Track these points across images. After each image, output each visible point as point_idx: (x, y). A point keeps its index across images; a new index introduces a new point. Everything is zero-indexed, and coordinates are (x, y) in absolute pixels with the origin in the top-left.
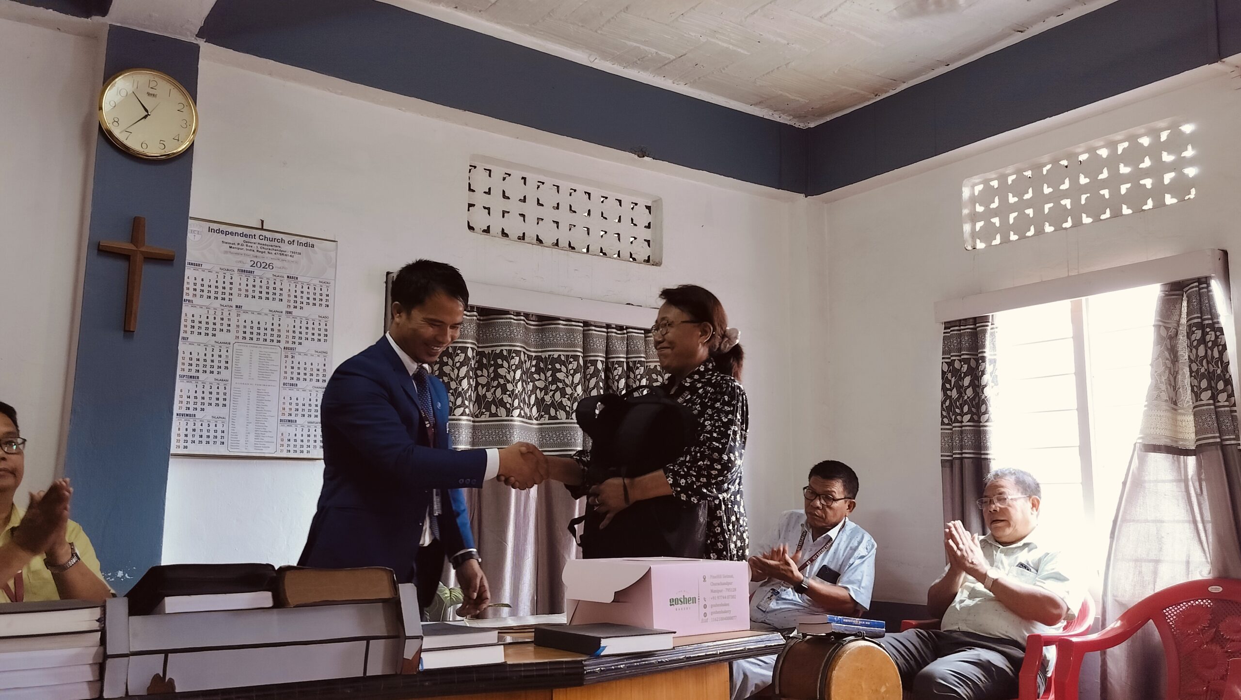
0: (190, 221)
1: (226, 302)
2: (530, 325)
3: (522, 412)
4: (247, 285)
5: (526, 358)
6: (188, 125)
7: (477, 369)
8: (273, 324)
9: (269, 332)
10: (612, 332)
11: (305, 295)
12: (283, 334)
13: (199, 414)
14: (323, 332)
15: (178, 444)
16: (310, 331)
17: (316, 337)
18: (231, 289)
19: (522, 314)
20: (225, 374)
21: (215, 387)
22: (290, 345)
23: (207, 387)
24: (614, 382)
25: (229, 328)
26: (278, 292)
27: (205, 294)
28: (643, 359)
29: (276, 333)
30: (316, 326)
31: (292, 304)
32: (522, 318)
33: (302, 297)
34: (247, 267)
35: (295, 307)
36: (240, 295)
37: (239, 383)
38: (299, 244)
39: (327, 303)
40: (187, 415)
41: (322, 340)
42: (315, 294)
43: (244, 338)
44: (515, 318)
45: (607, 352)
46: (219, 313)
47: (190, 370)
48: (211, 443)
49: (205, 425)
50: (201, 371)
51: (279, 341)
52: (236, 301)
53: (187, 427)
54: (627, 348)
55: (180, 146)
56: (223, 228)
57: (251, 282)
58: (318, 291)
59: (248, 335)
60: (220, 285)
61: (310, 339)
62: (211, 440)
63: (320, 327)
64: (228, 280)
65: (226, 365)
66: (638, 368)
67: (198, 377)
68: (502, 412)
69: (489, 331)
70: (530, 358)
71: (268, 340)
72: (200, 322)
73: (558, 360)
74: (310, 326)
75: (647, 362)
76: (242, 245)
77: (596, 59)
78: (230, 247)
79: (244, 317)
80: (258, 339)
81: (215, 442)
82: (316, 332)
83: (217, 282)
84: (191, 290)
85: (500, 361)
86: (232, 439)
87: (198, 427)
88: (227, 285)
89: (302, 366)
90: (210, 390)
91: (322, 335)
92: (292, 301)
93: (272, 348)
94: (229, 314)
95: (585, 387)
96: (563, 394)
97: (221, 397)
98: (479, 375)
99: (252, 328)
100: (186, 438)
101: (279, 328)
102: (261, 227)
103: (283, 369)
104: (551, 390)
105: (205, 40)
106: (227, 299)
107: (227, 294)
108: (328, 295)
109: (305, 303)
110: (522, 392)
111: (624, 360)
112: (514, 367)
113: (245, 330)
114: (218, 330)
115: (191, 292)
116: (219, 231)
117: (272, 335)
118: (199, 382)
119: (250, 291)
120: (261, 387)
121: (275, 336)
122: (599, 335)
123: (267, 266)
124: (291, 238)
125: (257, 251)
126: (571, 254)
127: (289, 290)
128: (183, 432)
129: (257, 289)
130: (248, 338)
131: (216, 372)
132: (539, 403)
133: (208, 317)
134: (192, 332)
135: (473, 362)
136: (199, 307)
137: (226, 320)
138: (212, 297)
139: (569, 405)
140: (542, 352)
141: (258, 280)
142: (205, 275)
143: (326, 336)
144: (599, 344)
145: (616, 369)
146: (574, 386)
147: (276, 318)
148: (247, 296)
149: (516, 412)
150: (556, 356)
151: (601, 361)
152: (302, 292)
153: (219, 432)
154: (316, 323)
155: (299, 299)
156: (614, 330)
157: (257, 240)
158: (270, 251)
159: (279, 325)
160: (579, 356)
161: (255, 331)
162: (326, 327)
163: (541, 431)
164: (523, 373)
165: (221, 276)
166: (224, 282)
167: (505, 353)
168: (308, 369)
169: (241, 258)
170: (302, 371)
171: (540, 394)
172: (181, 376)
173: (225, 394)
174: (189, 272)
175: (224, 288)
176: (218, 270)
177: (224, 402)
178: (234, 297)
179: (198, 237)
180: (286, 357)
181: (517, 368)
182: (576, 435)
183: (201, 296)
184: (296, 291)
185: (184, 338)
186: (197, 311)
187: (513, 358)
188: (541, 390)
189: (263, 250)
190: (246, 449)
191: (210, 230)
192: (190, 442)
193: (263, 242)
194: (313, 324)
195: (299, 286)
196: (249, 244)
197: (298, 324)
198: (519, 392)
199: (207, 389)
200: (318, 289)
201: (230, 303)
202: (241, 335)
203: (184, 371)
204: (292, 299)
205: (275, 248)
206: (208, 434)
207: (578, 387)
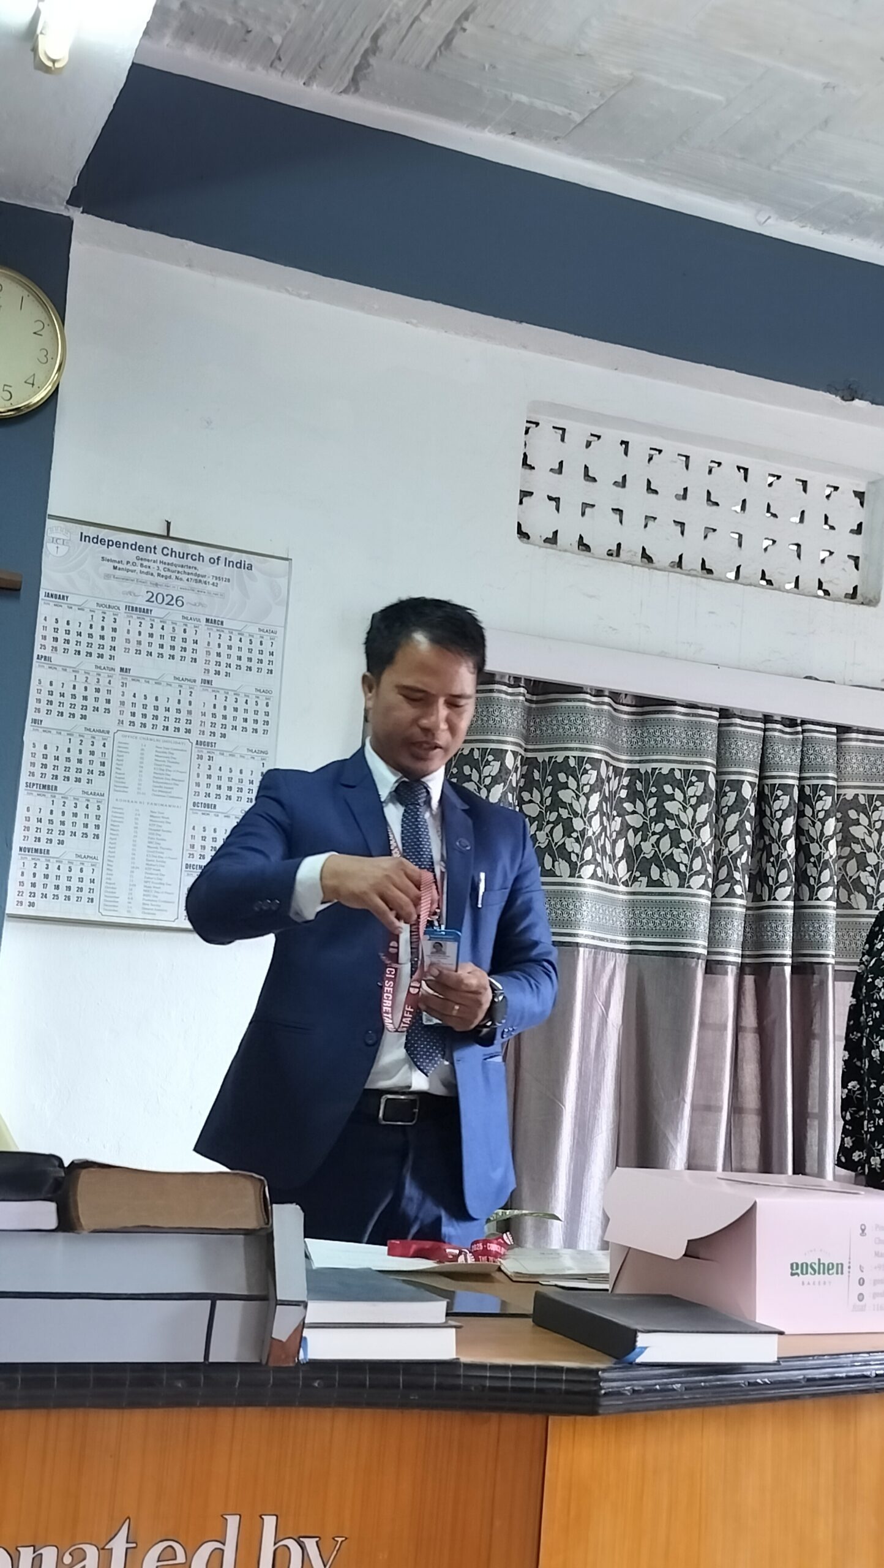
0: (49, 523)
1: (105, 662)
2: (621, 712)
3: (599, 870)
4: (140, 633)
5: (611, 773)
6: (49, 359)
7: (522, 789)
8: (179, 702)
9: (172, 714)
10: (775, 730)
11: (235, 652)
12: (196, 718)
13: (55, 850)
14: (261, 717)
15: (20, 899)
16: (241, 715)
17: (250, 725)
18: (113, 639)
19: (607, 693)
20: (99, 784)
21: (82, 805)
22: (206, 738)
23: (70, 803)
24: (772, 823)
25: (108, 706)
26: (190, 645)
27: (72, 647)
28: (831, 782)
29: (183, 716)
30: (251, 707)
31: (212, 668)
32: (606, 699)
33: (229, 656)
34: (141, 603)
35: (218, 673)
36: (127, 650)
37: (121, 800)
38: (228, 563)
39: (270, 667)
40: (36, 851)
41: (260, 731)
42: (250, 650)
43: (132, 723)
44: (594, 699)
45: (762, 767)
46: (93, 680)
47: (43, 775)
48: (73, 899)
49: (64, 868)
50: (61, 778)
51: (188, 731)
52: (122, 659)
53: (35, 870)
54: (802, 760)
55: (36, 393)
56: (103, 534)
57: (146, 629)
58: (256, 646)
59: (138, 719)
60: (96, 631)
61: (239, 728)
62: (73, 893)
63: (257, 708)
64: (109, 624)
65: (102, 768)
66: (820, 798)
67: (56, 787)
68: (563, 867)
69: (546, 722)
70: (618, 772)
71: (171, 729)
72: (62, 695)
73: (670, 778)
74: (241, 705)
75: (839, 787)
76: (134, 564)
77: (769, 218)
78: (115, 568)
79: (133, 686)
80: (154, 726)
81: (79, 899)
82: (251, 716)
83: (91, 626)
84: (50, 639)
85: (562, 777)
86: (107, 894)
87: (53, 871)
88: (108, 632)
89: (225, 774)
90: (75, 810)
91: (260, 722)
92: (213, 663)
93: (176, 743)
94: (110, 682)
95: (717, 828)
96: (676, 842)
97: (92, 821)
98: (526, 799)
99: (145, 706)
100: (33, 890)
101: (190, 708)
102: (166, 534)
103: (194, 779)
104: (654, 833)
105: (81, 209)
106: (107, 657)
107: (107, 648)
108: (272, 654)
109: (233, 666)
110: (600, 834)
111: (796, 782)
112: (587, 789)
113: (133, 710)
114: (90, 708)
115: (49, 643)
116: (98, 540)
117: (177, 720)
118: (57, 796)
119: (145, 644)
120: (156, 809)
121: (183, 721)
122: (747, 734)
123: (174, 602)
124: (215, 553)
125: (159, 575)
126: (705, 583)
127: (209, 643)
128: (28, 879)
129: (156, 641)
130: (138, 724)
131: (84, 781)
132: (633, 855)
133: (74, 687)
134: (49, 712)
135: (514, 778)
136: (60, 668)
137: (103, 691)
138: (83, 653)
139: (686, 861)
140: (640, 762)
141: (158, 625)
142: (70, 615)
143: (267, 723)
144: (747, 750)
145: (777, 798)
146: (696, 828)
147: (185, 691)
148: (138, 652)
149: (587, 871)
150: (665, 771)
151: (750, 783)
152: (230, 647)
153: (87, 881)
154: (252, 702)
155: (224, 660)
156: (779, 726)
157: (159, 556)
158: (180, 576)
159: (190, 703)
160: (709, 772)
161: (150, 711)
162: (267, 709)
163: (633, 906)
164: (604, 799)
165: (98, 616)
166: (103, 628)
167: (572, 763)
168: (235, 780)
169: (131, 587)
170: (225, 784)
171: (633, 840)
172: (28, 785)
173: (98, 817)
174: (45, 609)
175: (102, 637)
176: (95, 606)
177: (97, 832)
178: (119, 653)
179: (63, 550)
180: (200, 757)
181: (592, 790)
182: (695, 918)
183: (66, 650)
184: (219, 645)
185: (35, 721)
186: (58, 676)
187: (586, 772)
188: (636, 831)
189: (168, 574)
190: (129, 912)
191: (83, 538)
192: (39, 895)
193: (168, 559)
194: (246, 703)
195: (225, 636)
196: (145, 563)
197: (220, 704)
198: (594, 833)
199: (69, 809)
200: (256, 642)
201: (111, 664)
202: (127, 718)
203: (33, 775)
204: (213, 658)
205: (187, 570)
206: (69, 884)
207: (702, 830)
